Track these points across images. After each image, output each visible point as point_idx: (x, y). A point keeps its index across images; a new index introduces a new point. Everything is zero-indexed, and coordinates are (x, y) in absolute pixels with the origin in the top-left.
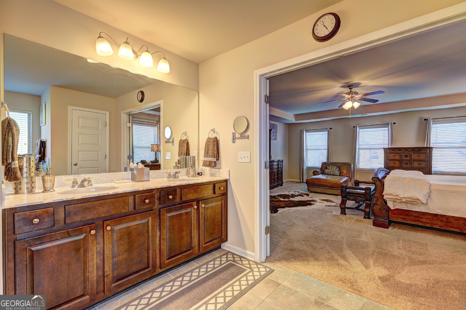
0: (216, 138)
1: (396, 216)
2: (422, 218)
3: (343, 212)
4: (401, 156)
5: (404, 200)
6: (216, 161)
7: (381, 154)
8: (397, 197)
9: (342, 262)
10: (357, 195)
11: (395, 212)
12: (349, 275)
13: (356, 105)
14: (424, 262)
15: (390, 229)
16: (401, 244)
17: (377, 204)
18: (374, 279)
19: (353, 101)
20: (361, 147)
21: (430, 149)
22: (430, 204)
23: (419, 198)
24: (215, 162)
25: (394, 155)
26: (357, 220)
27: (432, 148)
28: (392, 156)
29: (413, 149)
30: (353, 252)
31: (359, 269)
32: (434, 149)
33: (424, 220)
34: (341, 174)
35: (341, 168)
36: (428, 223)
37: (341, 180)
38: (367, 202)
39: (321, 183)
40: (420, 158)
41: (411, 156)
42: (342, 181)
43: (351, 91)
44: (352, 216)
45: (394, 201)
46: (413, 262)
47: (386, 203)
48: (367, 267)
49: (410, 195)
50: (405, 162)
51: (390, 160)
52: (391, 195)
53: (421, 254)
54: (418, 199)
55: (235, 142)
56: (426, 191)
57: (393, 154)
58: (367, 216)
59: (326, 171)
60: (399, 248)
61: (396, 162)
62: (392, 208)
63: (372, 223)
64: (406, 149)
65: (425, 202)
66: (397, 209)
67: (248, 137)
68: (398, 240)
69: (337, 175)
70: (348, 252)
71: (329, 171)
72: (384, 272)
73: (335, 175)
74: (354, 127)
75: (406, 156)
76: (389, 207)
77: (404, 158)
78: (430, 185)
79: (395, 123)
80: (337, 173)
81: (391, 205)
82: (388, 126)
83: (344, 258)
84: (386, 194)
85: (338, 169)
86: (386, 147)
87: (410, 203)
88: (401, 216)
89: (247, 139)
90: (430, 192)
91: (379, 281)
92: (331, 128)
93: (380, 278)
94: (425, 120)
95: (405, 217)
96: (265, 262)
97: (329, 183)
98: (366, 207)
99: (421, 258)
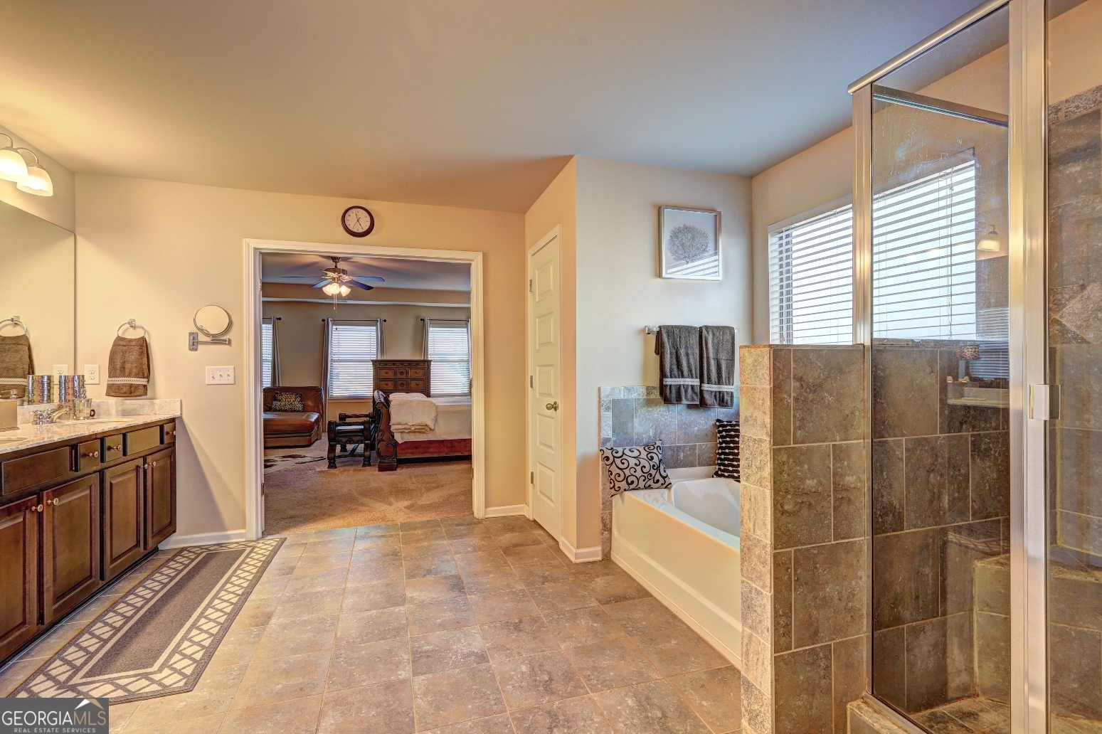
0: (143, 339)
1: (404, 452)
2: (430, 448)
3: (332, 465)
4: (395, 373)
5: (413, 428)
6: (146, 383)
7: (368, 371)
8: (406, 426)
9: (365, 508)
10: (352, 434)
11: (404, 446)
12: (377, 515)
13: (345, 290)
14: (438, 487)
15: (399, 471)
16: (414, 480)
17: (382, 440)
18: (401, 510)
19: (341, 284)
20: (335, 357)
21: (427, 363)
22: (437, 431)
23: (427, 423)
24: (145, 386)
25: (387, 371)
26: (355, 470)
27: (431, 361)
28: (383, 374)
29: (410, 363)
30: (371, 498)
31: (384, 508)
32: (432, 363)
33: (432, 450)
34: (305, 410)
35: (303, 396)
36: (436, 453)
37: (312, 418)
38: (366, 442)
39: (274, 428)
40: (417, 375)
41: (407, 373)
42: (313, 420)
43: (336, 267)
44: (347, 468)
45: (402, 432)
46: (429, 490)
47: (393, 436)
48: (390, 504)
49: (419, 421)
50: (401, 382)
51: (381, 380)
52: (399, 424)
53: (433, 482)
54: (426, 425)
55: (196, 350)
56: (433, 414)
57: (385, 371)
58: (366, 463)
59: (276, 404)
60: (413, 483)
61: (389, 382)
62: (400, 441)
63: (377, 469)
64: (402, 362)
65: (433, 428)
66: (405, 442)
67: (230, 343)
68: (410, 477)
69: (299, 411)
70: (364, 500)
71: (283, 404)
72: (407, 503)
73: (295, 411)
74: (323, 320)
75: (402, 373)
76: (396, 442)
77: (399, 376)
78: (437, 407)
79: (385, 321)
80: (299, 406)
81: (399, 438)
82: (377, 324)
83: (362, 505)
84: (393, 424)
85: (298, 399)
86: (374, 358)
87: (419, 432)
88: (409, 451)
89: (228, 346)
90: (437, 415)
91: (406, 510)
92: (280, 319)
93: (406, 507)
94: (422, 320)
95: (414, 450)
96: (263, 537)
97: (289, 425)
98: (365, 449)
99: (434, 485)
